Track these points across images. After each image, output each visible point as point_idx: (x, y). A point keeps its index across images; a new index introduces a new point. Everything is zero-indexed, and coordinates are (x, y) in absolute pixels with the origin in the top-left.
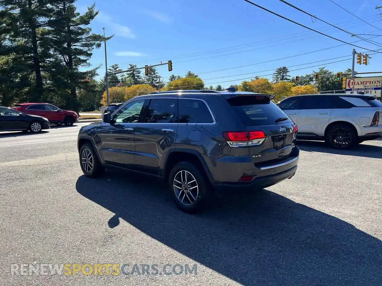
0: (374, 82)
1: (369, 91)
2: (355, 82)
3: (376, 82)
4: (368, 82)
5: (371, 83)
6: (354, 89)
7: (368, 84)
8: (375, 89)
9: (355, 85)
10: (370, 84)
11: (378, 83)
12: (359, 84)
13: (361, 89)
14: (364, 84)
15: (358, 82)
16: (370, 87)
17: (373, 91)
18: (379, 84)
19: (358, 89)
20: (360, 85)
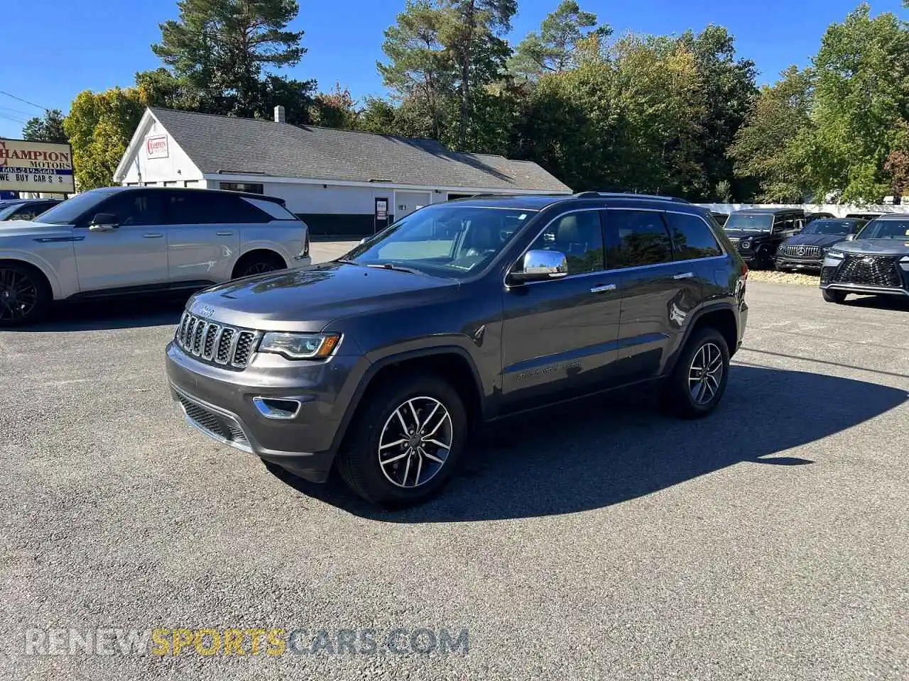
0: (53, 157)
1: (47, 176)
2: (7, 151)
3: (59, 155)
4: (40, 154)
5: (48, 158)
6: (7, 168)
7: (41, 159)
8: (59, 172)
9: (7, 156)
10: (45, 159)
11: (64, 159)
12: (18, 157)
13: (26, 169)
14: (30, 158)
15: (15, 152)
16: (46, 167)
17: (55, 178)
18: (65, 162)
19: (18, 169)
20: (22, 158)
